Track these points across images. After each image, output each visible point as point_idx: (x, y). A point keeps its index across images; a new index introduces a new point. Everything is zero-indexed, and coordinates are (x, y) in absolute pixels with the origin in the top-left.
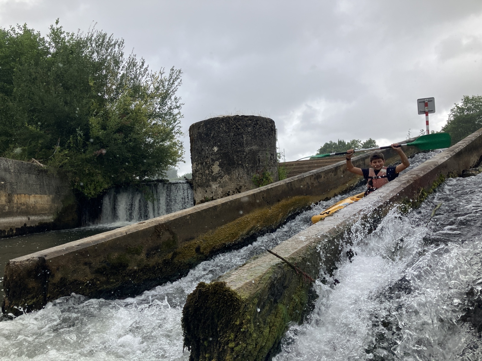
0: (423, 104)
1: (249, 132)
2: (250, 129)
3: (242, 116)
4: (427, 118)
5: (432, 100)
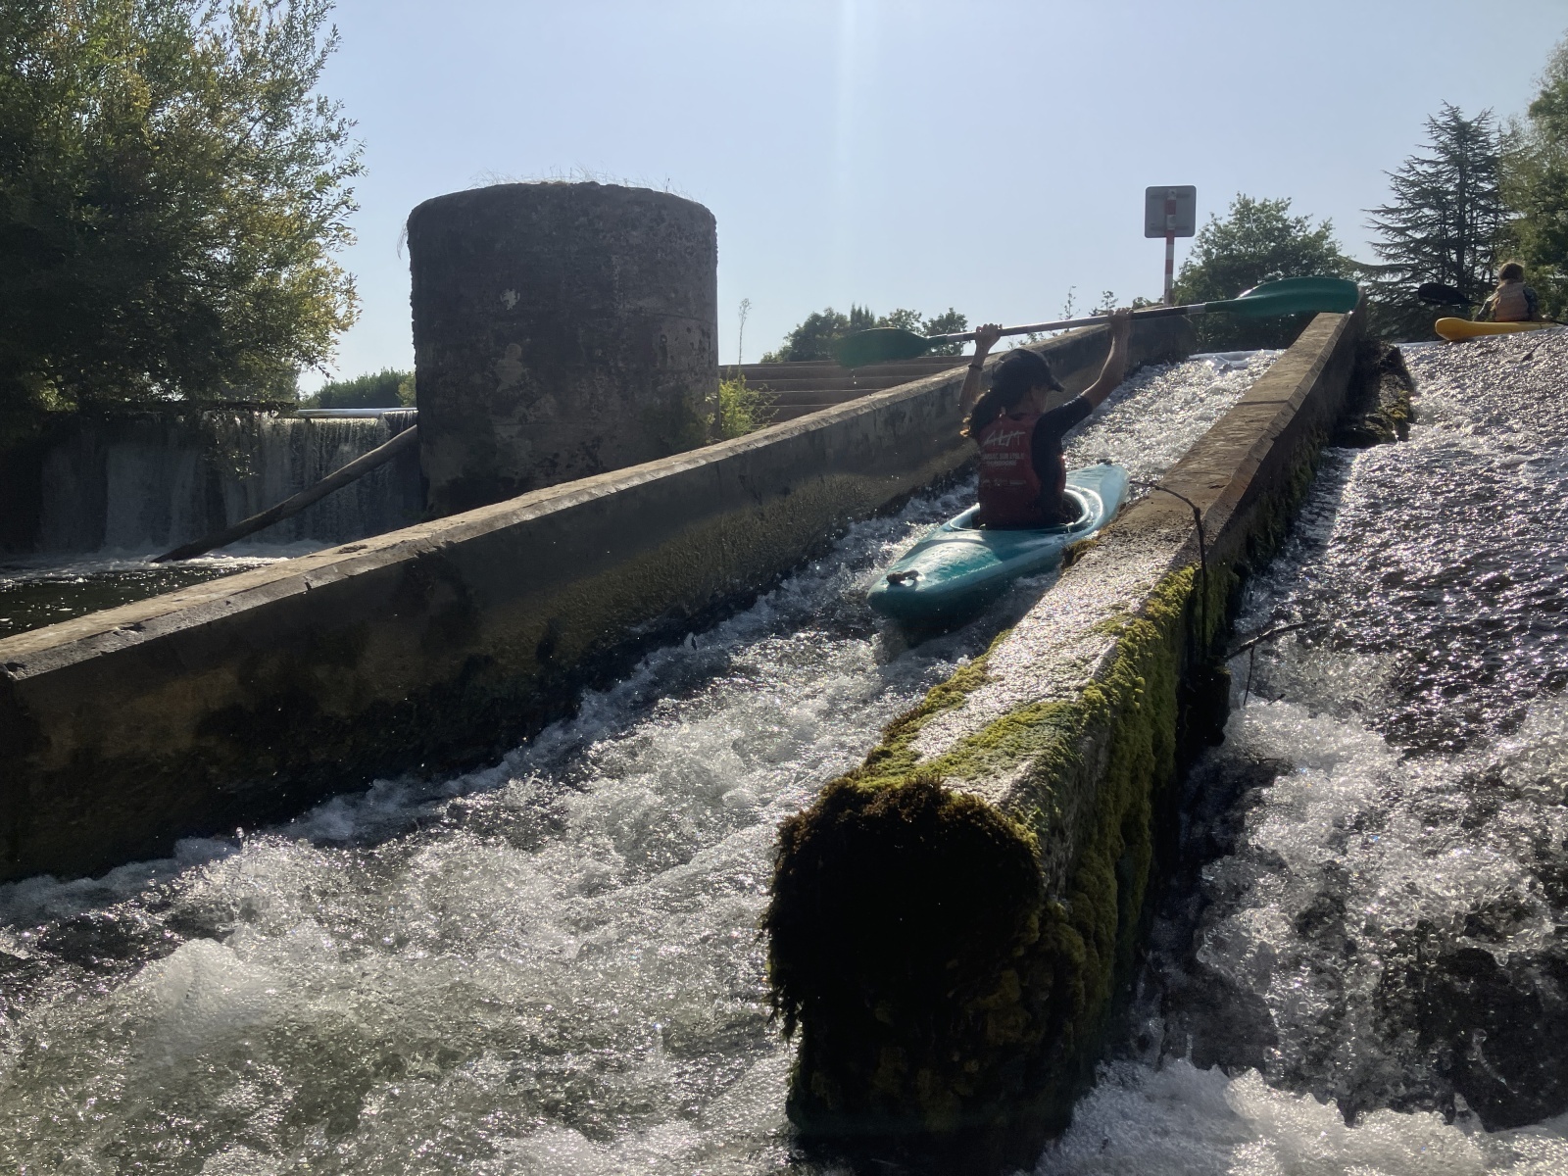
0: (1162, 206)
1: (631, 247)
3: (610, 187)
4: (1170, 251)
5: (1188, 194)
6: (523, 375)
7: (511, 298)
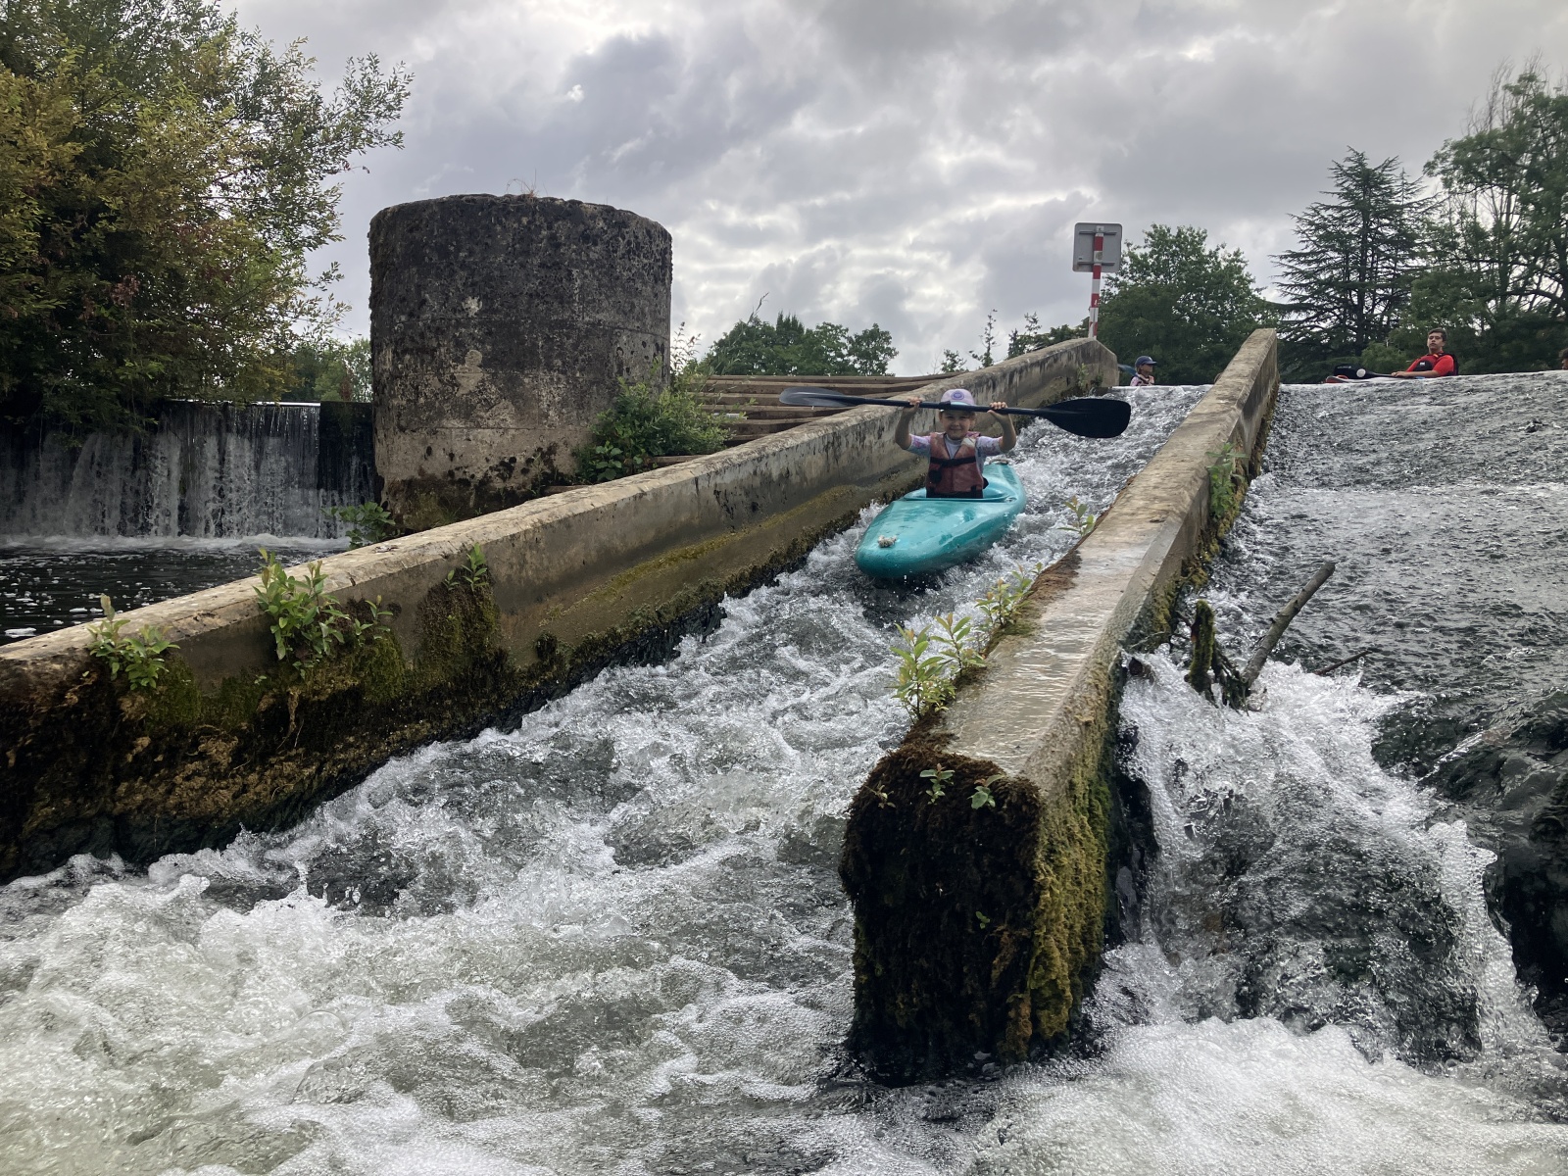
0: (1088, 241)
1: (592, 263)
2: (596, 252)
3: (573, 203)
4: (1096, 286)
5: (1114, 231)
6: (483, 381)
7: (473, 305)
